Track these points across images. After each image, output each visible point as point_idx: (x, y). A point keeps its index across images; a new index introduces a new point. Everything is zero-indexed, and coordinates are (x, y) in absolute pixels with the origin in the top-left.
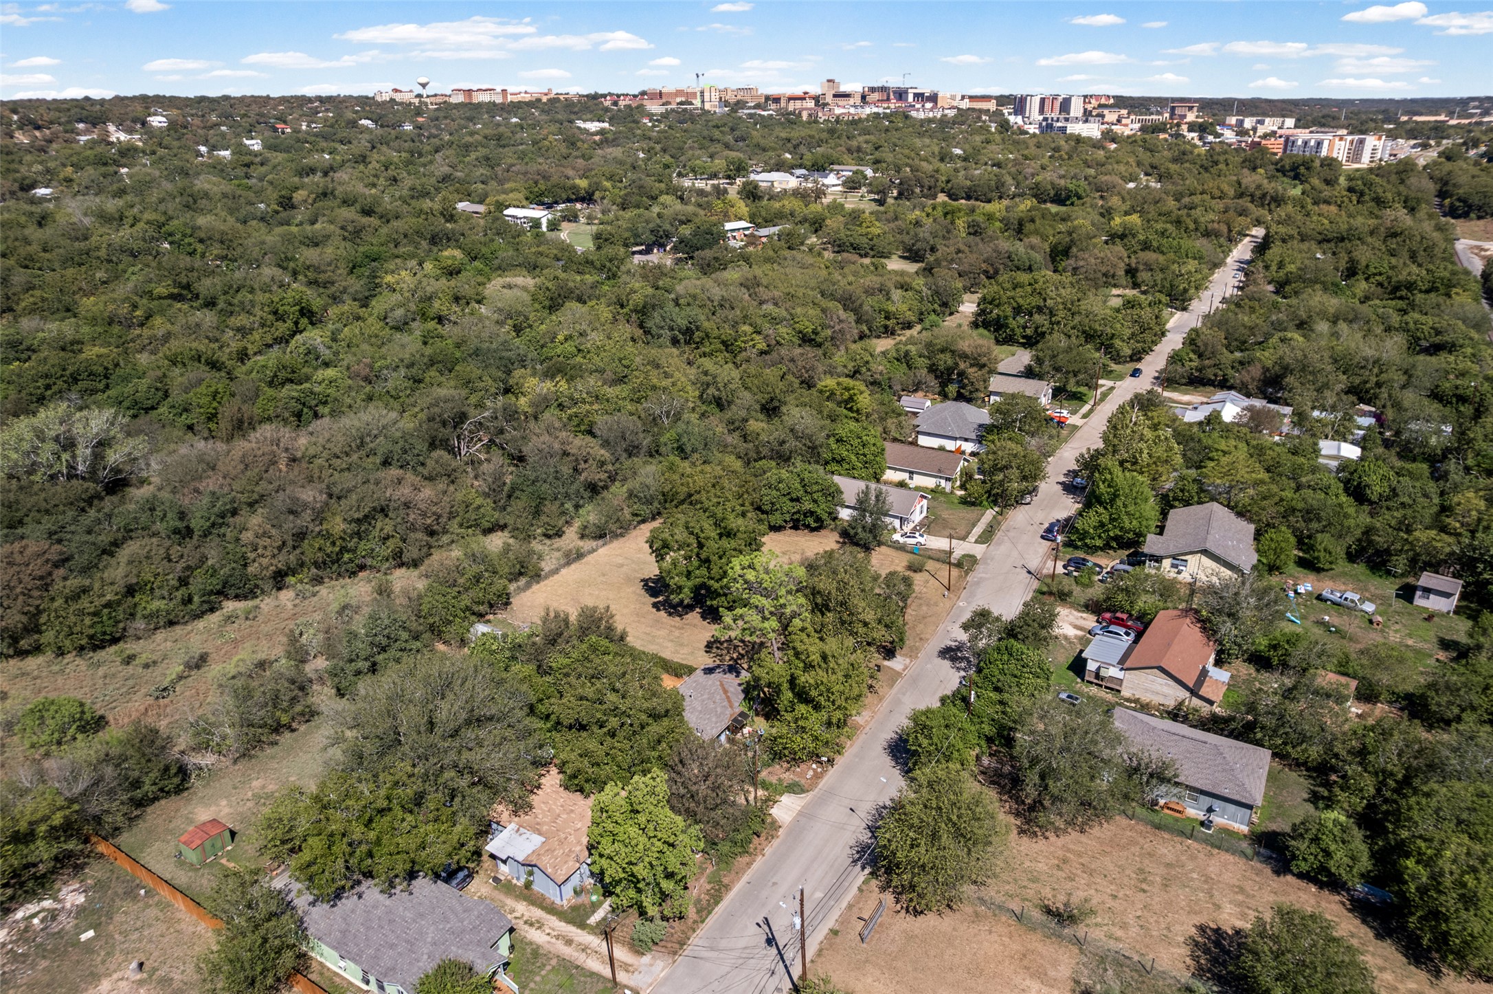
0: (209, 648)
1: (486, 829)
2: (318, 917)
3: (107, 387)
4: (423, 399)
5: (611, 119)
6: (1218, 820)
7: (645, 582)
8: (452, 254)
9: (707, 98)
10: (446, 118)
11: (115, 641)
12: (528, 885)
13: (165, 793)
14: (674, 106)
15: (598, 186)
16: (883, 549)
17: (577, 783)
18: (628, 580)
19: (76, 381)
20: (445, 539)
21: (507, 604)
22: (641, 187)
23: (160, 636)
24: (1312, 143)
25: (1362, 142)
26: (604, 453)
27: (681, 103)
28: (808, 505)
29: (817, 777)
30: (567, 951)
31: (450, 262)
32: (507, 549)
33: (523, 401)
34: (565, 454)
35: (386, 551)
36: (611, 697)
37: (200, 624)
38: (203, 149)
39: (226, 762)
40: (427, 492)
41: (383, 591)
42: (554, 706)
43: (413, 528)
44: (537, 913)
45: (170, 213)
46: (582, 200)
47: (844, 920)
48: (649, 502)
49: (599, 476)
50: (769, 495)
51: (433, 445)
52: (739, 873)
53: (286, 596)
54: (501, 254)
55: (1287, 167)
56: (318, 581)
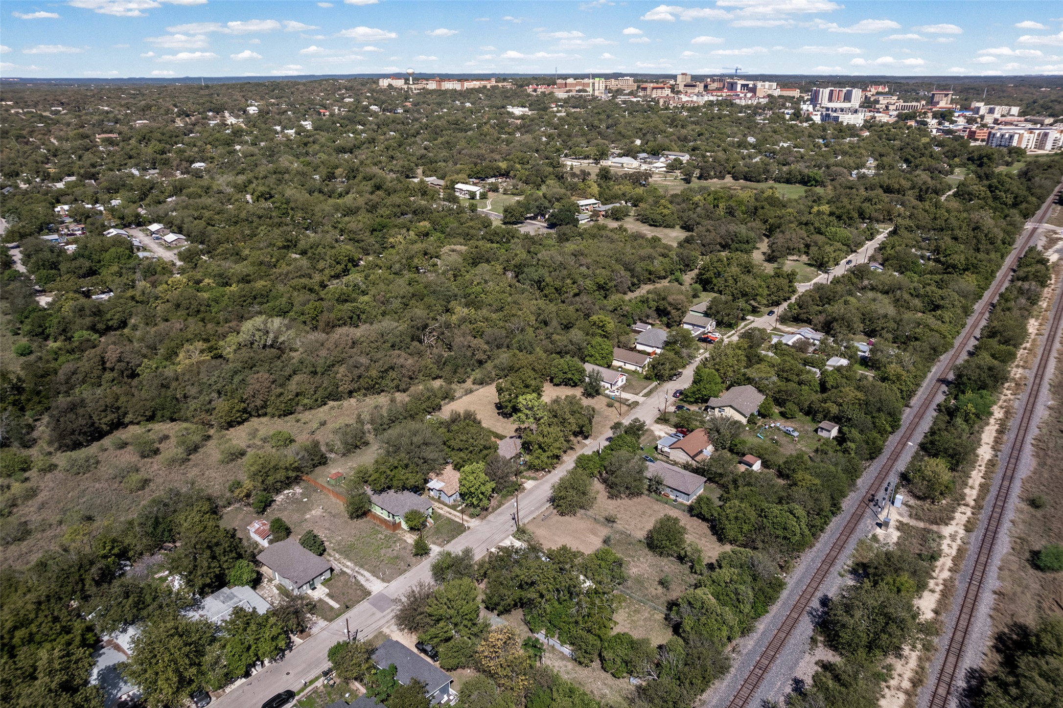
0: (326, 418)
1: (426, 481)
2: (375, 498)
3: (268, 301)
4: (408, 314)
5: (530, 105)
6: (679, 500)
7: (496, 404)
8: (425, 225)
9: (596, 87)
10: (424, 103)
11: (291, 413)
12: (439, 497)
13: (320, 464)
14: (574, 93)
15: (512, 168)
16: (600, 397)
17: (457, 467)
18: (490, 403)
19: (255, 298)
20: (417, 381)
21: (440, 409)
22: (538, 170)
23: (307, 413)
24: (1007, 136)
25: (1046, 135)
26: (486, 347)
27: (579, 91)
28: (570, 376)
29: (543, 476)
30: (449, 516)
31: (423, 229)
32: (441, 386)
33: (454, 317)
34: (470, 346)
35: (392, 385)
36: (471, 440)
37: (321, 409)
38: (278, 128)
39: (338, 457)
40: (410, 361)
41: (393, 400)
42: (452, 443)
43: (404, 376)
44: (441, 506)
45: (271, 186)
46: (502, 175)
47: (538, 516)
48: (503, 370)
49: (483, 357)
50: (554, 370)
51: (413, 340)
52: (508, 501)
53: (353, 401)
54: (451, 225)
55: (976, 158)
56: (365, 395)
